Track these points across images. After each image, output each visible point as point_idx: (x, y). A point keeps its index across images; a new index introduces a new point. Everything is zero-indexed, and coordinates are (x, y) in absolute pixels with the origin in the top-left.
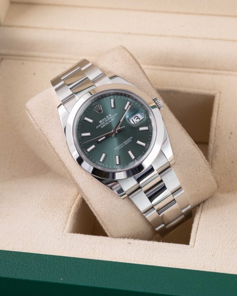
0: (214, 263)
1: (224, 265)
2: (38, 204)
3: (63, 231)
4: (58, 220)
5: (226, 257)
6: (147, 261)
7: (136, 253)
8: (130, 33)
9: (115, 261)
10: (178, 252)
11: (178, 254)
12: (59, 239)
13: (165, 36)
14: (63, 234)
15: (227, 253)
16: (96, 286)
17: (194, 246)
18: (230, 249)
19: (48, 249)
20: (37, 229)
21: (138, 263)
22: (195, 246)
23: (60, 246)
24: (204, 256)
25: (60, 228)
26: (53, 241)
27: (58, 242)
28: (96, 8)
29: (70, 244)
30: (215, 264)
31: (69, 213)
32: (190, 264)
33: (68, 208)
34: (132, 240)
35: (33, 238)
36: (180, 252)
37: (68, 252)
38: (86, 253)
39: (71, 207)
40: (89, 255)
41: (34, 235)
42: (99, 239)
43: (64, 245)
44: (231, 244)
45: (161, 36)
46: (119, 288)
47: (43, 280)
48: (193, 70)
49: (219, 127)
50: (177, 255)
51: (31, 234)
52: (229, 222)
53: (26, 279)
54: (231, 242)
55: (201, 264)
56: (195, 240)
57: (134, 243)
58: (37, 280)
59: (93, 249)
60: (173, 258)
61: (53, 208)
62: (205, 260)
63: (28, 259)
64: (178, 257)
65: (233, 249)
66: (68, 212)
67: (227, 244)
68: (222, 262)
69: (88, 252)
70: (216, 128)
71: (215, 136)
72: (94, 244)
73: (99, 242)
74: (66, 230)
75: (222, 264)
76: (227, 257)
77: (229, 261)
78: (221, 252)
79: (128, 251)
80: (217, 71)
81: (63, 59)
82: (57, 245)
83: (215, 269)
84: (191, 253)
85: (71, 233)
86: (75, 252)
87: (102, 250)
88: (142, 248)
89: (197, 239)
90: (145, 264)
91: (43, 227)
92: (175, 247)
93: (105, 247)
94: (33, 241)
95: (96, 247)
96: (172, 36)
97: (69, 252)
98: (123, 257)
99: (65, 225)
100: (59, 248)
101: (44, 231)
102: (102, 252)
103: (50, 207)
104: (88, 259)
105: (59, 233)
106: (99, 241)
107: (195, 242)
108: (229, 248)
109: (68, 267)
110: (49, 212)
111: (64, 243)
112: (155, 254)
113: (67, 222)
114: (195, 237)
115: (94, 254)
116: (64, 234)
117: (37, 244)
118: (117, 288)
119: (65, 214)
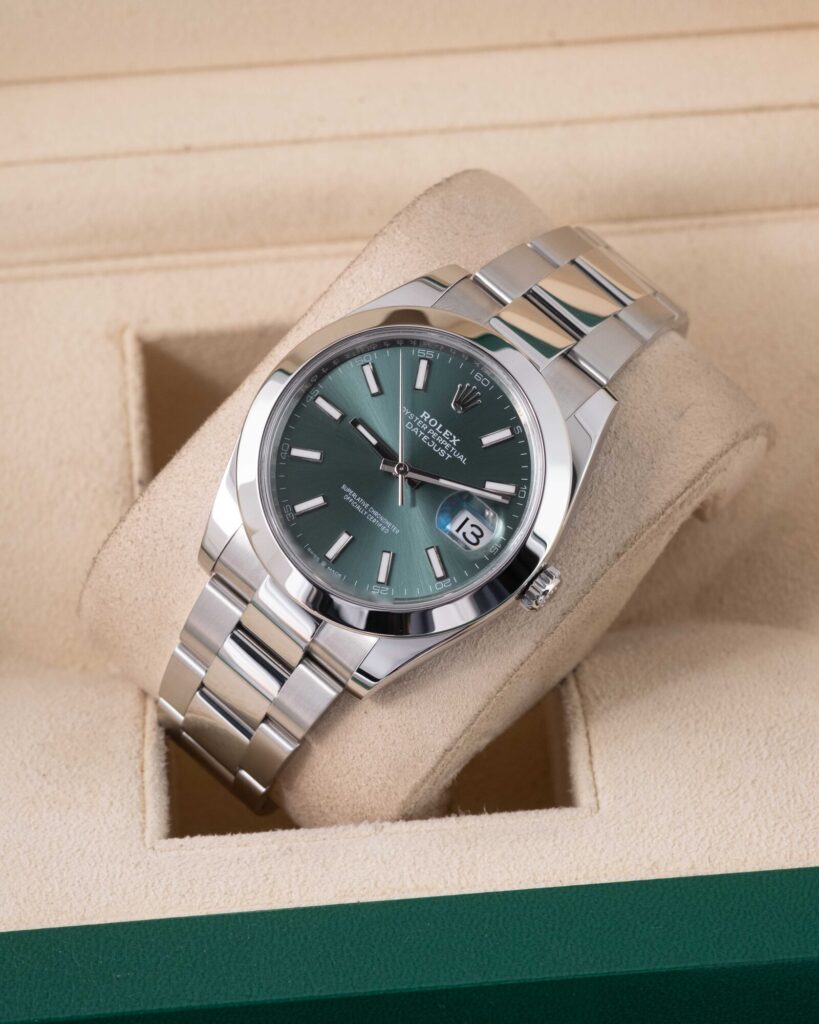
0: (683, 848)
1: (718, 849)
2: (23, 763)
3: (144, 838)
4: (112, 804)
5: (716, 821)
6: (460, 883)
7: (414, 864)
8: (188, 149)
9: (353, 900)
10: (555, 835)
11: (554, 841)
12: (137, 865)
13: (309, 141)
14: (144, 845)
15: (714, 810)
16: (316, 994)
17: (598, 808)
18: (721, 793)
19: (108, 905)
20: (50, 844)
22: (603, 805)
23: (147, 886)
24: (642, 831)
25: (127, 827)
26: (121, 876)
27: (138, 874)
29: (181, 874)
30: (686, 850)
31: (139, 773)
32: (607, 865)
33: (130, 759)
35: (47, 879)
36: (559, 835)
37: (180, 903)
38: (244, 895)
39: (140, 754)
40: (254, 898)
41: (45, 867)
42: (273, 842)
43: (160, 881)
44: (719, 777)
45: (297, 142)
46: (399, 987)
47: (129, 1010)
50: (555, 845)
51: (36, 866)
52: (685, 709)
53: (67, 1015)
54: (716, 773)
55: (640, 859)
56: (595, 786)
57: (397, 833)
58: (108, 1011)
59: (265, 875)
60: (542, 858)
61: (80, 769)
62: (649, 847)
63: (53, 949)
64: (557, 852)
65: (730, 794)
66: (136, 773)
67: (706, 781)
68: (707, 839)
69: (250, 888)
72: (263, 859)
73: (279, 850)
74: (148, 833)
75: (710, 848)
76: (720, 822)
77: (728, 833)
78: (695, 808)
79: (384, 863)
82: (136, 888)
83: (693, 867)
84: (598, 831)
85: (170, 840)
86: (203, 898)
87: (297, 876)
88: (430, 844)
89: (600, 785)
91: (69, 837)
92: (537, 820)
93: (303, 862)
94: (50, 889)
95: (271, 868)
97: (183, 900)
98: (376, 885)
99: (140, 814)
100: (146, 897)
101: (76, 849)
102: (297, 880)
103: (67, 767)
105: (131, 845)
106: (275, 847)
107: (596, 795)
108: (717, 793)
109: (203, 949)
110: (70, 782)
111: (158, 874)
112: (478, 856)
113: (144, 805)
114: (591, 778)
115: (271, 891)
116: (148, 846)
117: (67, 894)
118: (391, 988)
119: (130, 780)
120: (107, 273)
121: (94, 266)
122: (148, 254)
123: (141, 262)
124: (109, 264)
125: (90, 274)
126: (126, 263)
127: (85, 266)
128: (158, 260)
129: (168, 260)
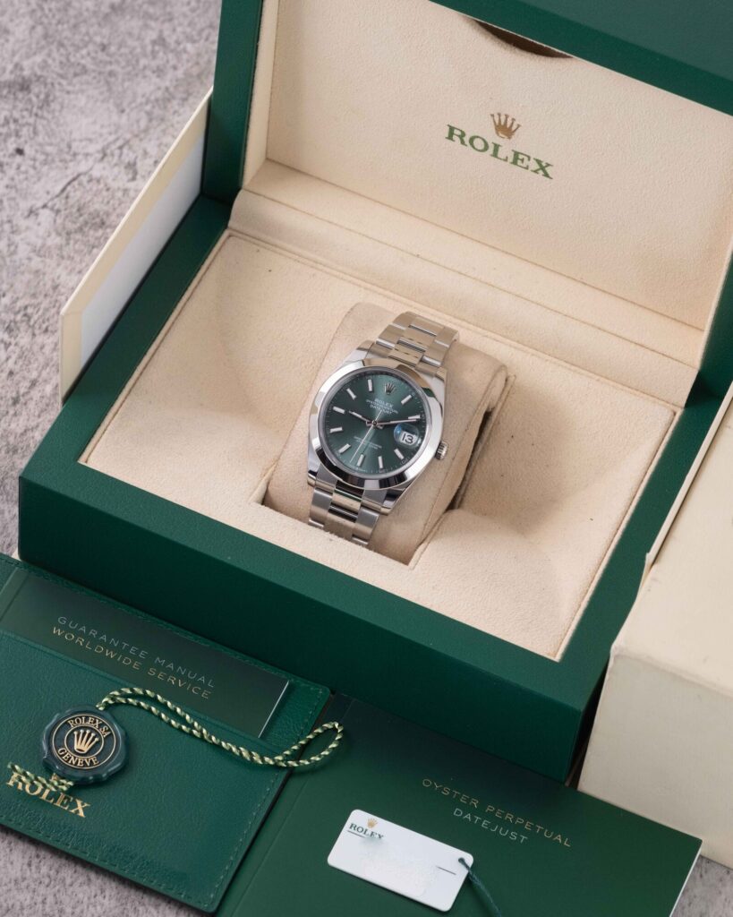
2: (225, 451)
3: (248, 498)
4: (245, 481)
7: (336, 555)
8: (418, 256)
9: (305, 556)
10: (391, 570)
11: (389, 572)
12: (240, 506)
13: (465, 275)
17: (414, 569)
19: (221, 514)
21: (335, 568)
22: (416, 569)
23: (238, 515)
24: (422, 585)
25: (245, 492)
26: (232, 507)
27: (238, 509)
28: (383, 204)
29: (253, 517)
31: (263, 476)
32: (402, 590)
33: (263, 469)
34: (336, 537)
37: (246, 526)
38: (269, 535)
39: (267, 469)
40: (272, 538)
42: (292, 522)
43: (244, 516)
45: (460, 273)
48: (489, 334)
49: (499, 423)
55: (415, 593)
56: (418, 561)
57: (338, 542)
61: (243, 464)
63: (192, 519)
67: (457, 579)
70: (494, 424)
71: (490, 434)
72: (284, 526)
73: (292, 526)
74: (252, 497)
75: (442, 602)
76: (452, 596)
77: (452, 601)
78: (446, 587)
79: (325, 549)
80: (521, 346)
81: (316, 262)
82: (234, 513)
83: (432, 606)
84: (407, 577)
85: (257, 503)
86: (255, 529)
87: (293, 538)
88: (346, 551)
90: (342, 571)
91: (223, 485)
92: (389, 562)
93: (297, 534)
94: (205, 499)
95: (285, 531)
96: (474, 279)
98: (318, 555)
99: (253, 490)
100: (236, 518)
101: (223, 490)
103: (239, 461)
104: (271, 544)
105: (242, 499)
107: (416, 565)
110: (236, 467)
111: (245, 513)
113: (256, 488)
114: (418, 558)
115: (281, 539)
116: (248, 502)
117: (210, 504)
118: (298, 591)
120: (366, 289)
121: (363, 284)
122: (385, 289)
123: (381, 290)
124: (369, 286)
125: (360, 286)
126: (375, 288)
127: (359, 282)
128: (387, 293)
129: (392, 295)
